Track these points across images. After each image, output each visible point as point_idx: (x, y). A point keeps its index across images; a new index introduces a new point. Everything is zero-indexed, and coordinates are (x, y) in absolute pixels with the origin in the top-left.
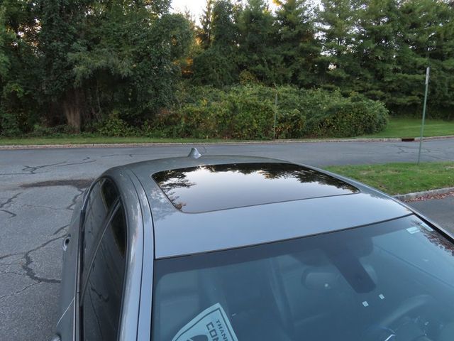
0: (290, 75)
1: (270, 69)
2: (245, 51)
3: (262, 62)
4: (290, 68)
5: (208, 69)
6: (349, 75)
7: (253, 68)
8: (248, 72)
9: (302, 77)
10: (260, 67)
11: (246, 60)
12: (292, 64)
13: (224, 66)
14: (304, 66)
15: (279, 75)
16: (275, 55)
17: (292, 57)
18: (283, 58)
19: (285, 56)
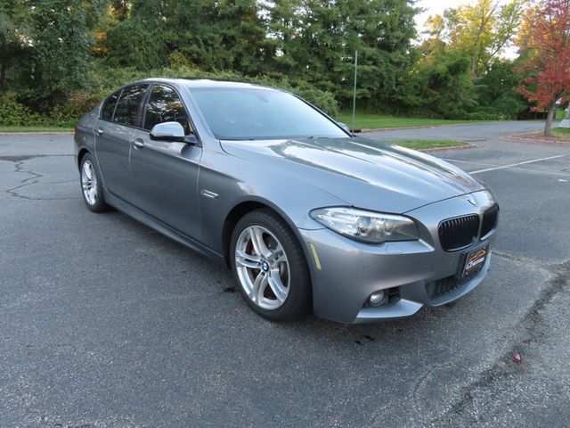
0: (232, 59)
1: (207, 51)
2: (174, 26)
3: (197, 41)
4: (230, 52)
5: (127, 46)
6: (297, 63)
7: (186, 49)
8: (180, 54)
9: (245, 62)
10: (194, 47)
11: (176, 38)
12: (233, 46)
13: (148, 43)
14: (247, 49)
15: (218, 59)
16: (212, 35)
17: (233, 38)
18: (222, 38)
19: (225, 35)
